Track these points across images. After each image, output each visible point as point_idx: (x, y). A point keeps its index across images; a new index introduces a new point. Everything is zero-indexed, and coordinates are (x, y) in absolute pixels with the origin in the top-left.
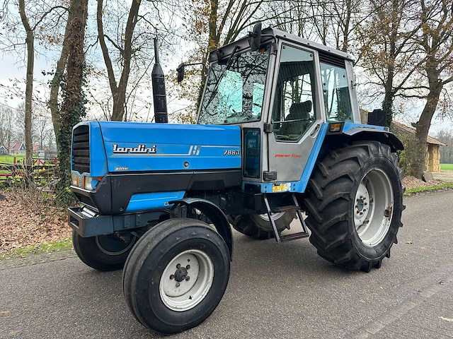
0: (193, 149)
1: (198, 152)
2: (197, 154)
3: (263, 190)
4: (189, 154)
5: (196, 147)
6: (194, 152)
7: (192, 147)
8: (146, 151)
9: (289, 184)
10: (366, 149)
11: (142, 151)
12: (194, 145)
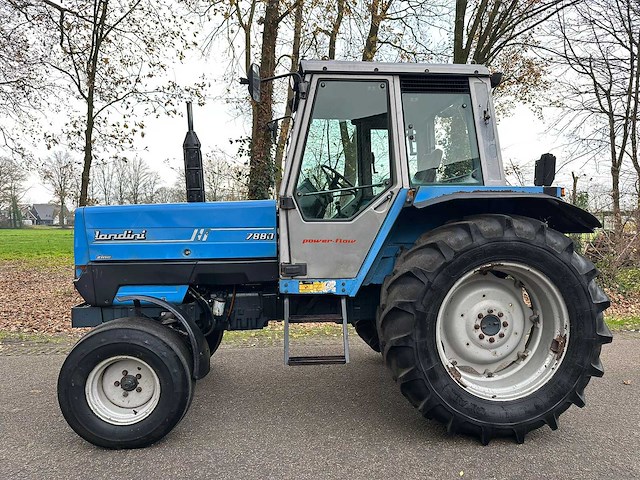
0: (198, 234)
1: (206, 237)
2: (204, 239)
3: (282, 289)
4: (192, 239)
5: (202, 231)
6: (199, 237)
7: (196, 231)
8: (133, 237)
9: (334, 282)
10: (466, 228)
11: (128, 237)
12: (199, 228)
